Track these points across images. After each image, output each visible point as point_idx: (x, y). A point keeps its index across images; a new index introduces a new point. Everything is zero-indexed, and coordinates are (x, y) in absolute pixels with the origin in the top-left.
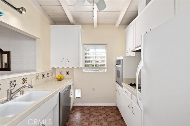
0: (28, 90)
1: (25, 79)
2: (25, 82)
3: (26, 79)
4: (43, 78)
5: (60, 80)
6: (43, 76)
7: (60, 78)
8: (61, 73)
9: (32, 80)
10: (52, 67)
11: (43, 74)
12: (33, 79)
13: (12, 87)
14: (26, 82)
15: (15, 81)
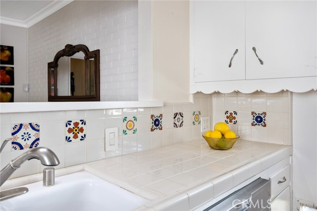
0: (83, 170)
1: (76, 124)
2: (76, 137)
3: (80, 126)
4: (157, 131)
5: (220, 145)
6: (157, 123)
7: (220, 136)
8: (231, 118)
9: (108, 131)
10: (193, 90)
11: (157, 114)
12: (112, 130)
13: (22, 148)
14: (80, 135)
15: (33, 128)
